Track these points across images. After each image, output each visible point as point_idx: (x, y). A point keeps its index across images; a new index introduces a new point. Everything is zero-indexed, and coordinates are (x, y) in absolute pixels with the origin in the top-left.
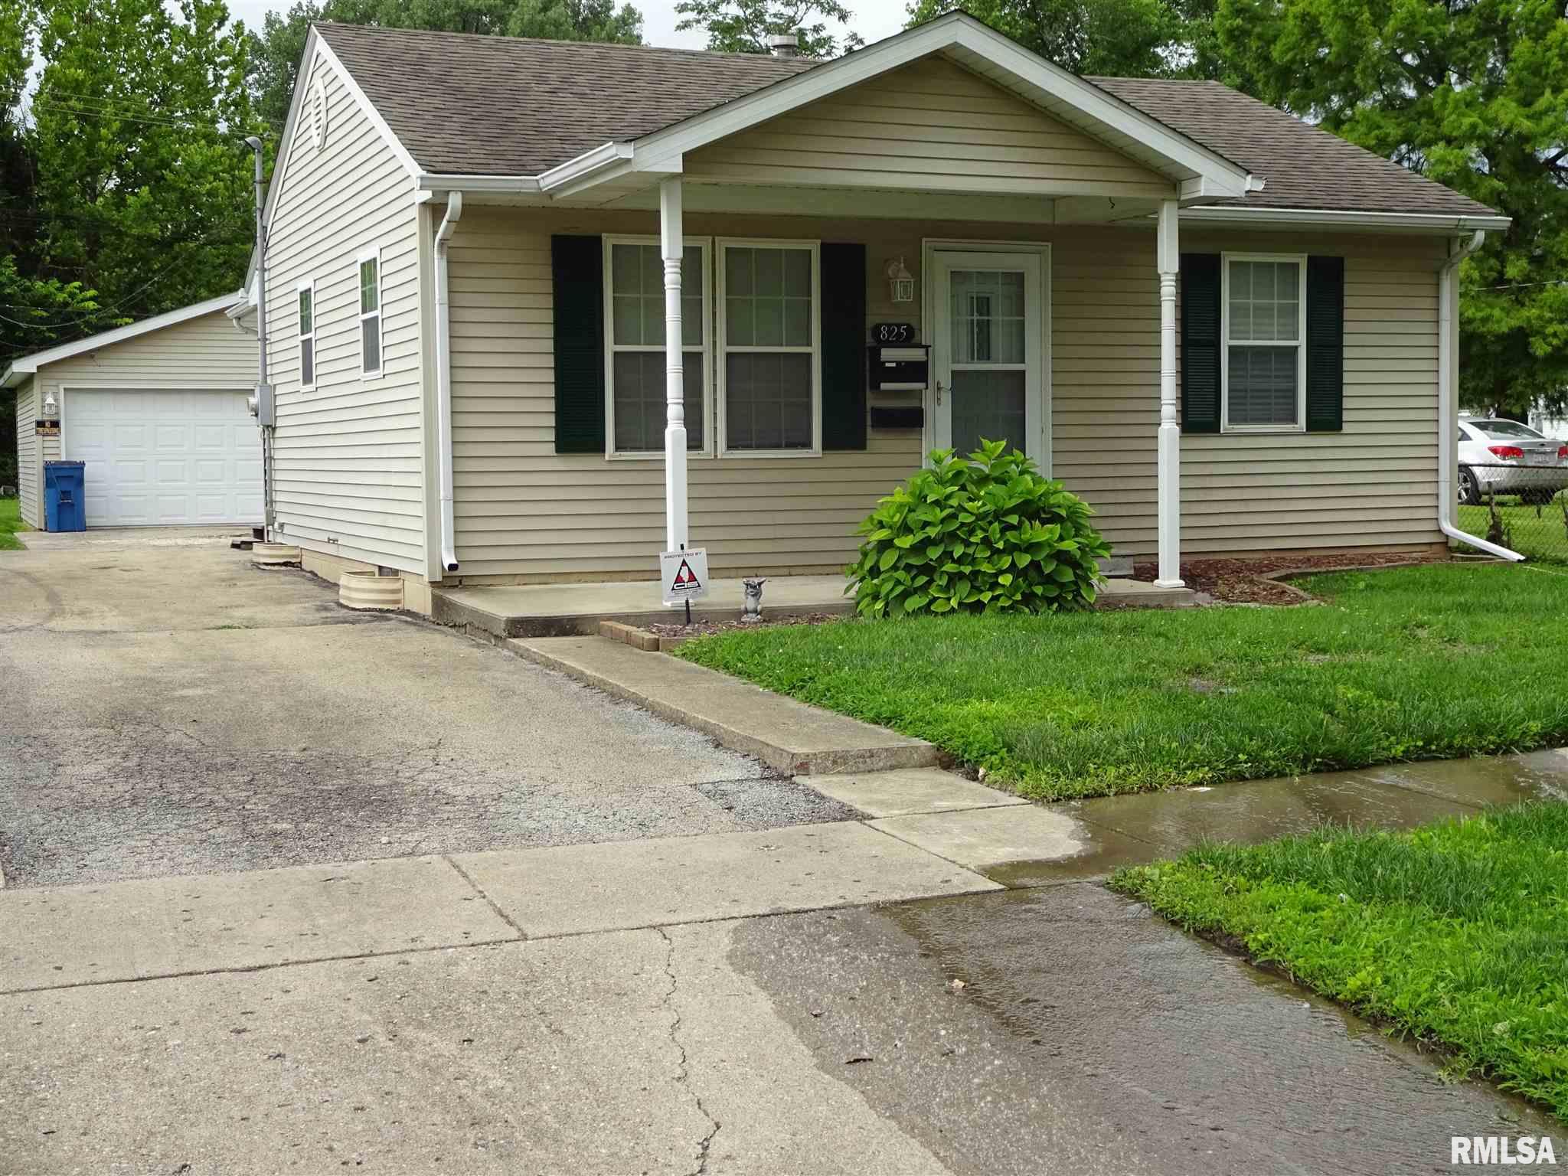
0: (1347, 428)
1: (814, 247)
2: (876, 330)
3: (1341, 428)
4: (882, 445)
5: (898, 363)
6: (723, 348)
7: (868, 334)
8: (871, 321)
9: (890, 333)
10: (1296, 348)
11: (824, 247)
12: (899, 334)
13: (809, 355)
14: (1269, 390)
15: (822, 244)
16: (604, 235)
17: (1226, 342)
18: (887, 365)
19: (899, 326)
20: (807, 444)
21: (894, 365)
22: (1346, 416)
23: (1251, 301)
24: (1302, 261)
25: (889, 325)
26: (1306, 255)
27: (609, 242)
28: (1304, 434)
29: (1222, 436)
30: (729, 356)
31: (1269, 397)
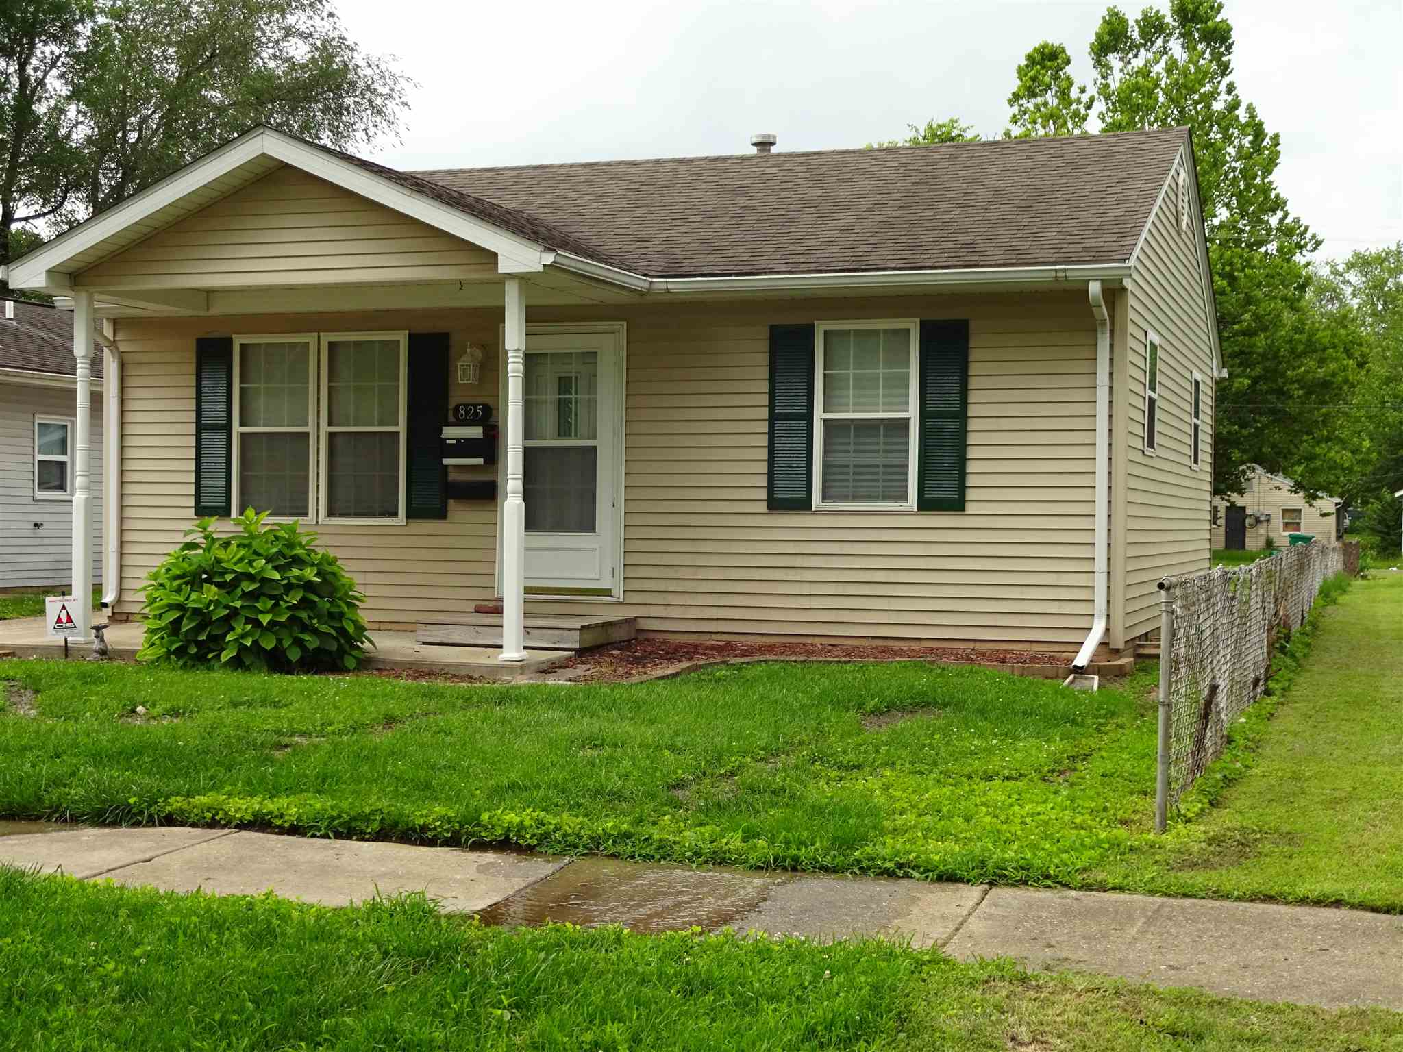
0: (971, 508)
1: (402, 337)
2: (456, 410)
3: (963, 509)
4: (462, 515)
5: (458, 440)
6: (325, 429)
7: (451, 413)
8: (453, 403)
9: (467, 412)
10: (908, 420)
11: (412, 337)
12: (476, 413)
13: (397, 433)
14: (878, 466)
15: (410, 335)
16: (234, 336)
17: (819, 414)
18: (448, 442)
19: (475, 406)
20: (395, 514)
21: (454, 442)
22: (971, 495)
23: (851, 371)
24: (913, 327)
25: (466, 405)
26: (918, 320)
27: (238, 341)
28: (916, 514)
29: (815, 513)
30: (332, 436)
31: (877, 473)
